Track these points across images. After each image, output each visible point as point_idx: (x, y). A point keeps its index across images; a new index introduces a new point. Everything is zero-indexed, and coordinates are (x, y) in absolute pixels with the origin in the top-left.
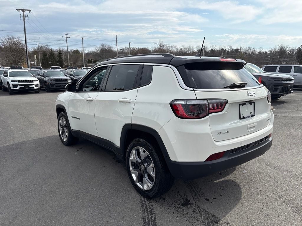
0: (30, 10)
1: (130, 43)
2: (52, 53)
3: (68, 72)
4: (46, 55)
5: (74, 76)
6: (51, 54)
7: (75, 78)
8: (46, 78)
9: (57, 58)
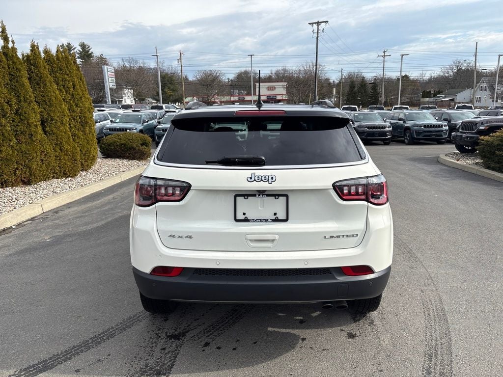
0: (327, 22)
1: (499, 56)
2: (363, 83)
3: (396, 115)
4: (354, 87)
5: (405, 122)
6: (362, 86)
7: (406, 125)
8: (355, 123)
9: (370, 90)
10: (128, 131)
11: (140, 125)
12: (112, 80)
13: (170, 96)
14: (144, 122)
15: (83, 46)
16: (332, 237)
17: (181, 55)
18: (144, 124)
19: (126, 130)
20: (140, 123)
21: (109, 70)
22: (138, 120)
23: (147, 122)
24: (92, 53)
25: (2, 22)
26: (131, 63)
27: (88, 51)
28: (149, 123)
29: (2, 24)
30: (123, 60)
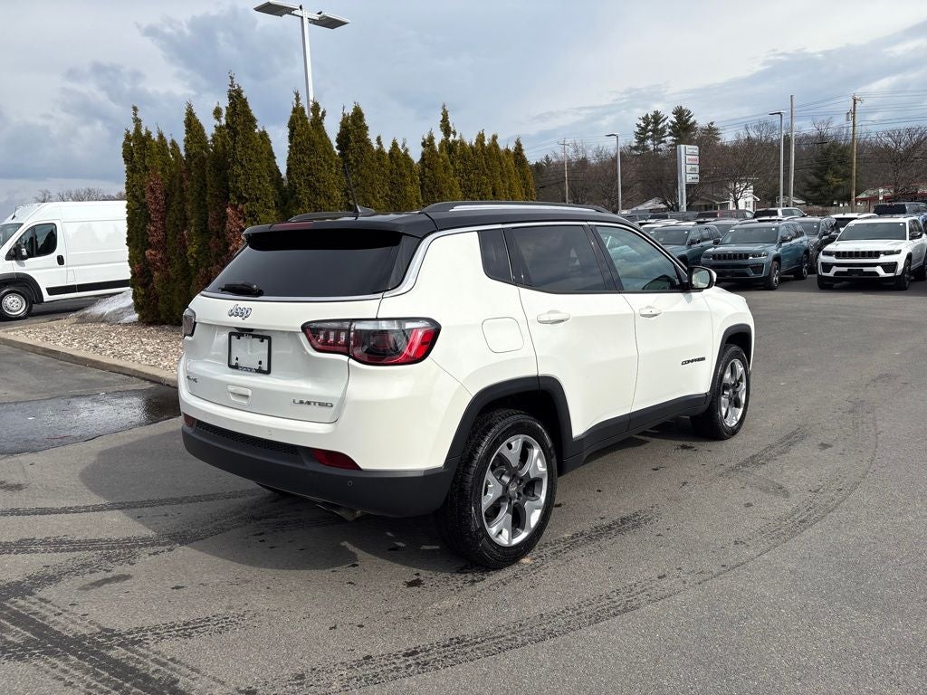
10: (751, 258)
11: (775, 247)
12: (692, 169)
13: (838, 187)
14: (784, 240)
15: (680, 113)
16: (301, 402)
17: (855, 103)
18: (783, 245)
19: (747, 256)
20: (775, 242)
21: (689, 151)
22: (771, 237)
23: (791, 240)
24: (694, 123)
25: (444, 106)
26: (761, 132)
27: (687, 120)
28: (793, 242)
29: (444, 110)
30: (747, 128)
